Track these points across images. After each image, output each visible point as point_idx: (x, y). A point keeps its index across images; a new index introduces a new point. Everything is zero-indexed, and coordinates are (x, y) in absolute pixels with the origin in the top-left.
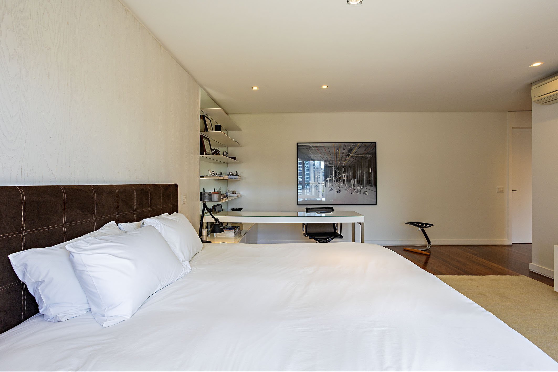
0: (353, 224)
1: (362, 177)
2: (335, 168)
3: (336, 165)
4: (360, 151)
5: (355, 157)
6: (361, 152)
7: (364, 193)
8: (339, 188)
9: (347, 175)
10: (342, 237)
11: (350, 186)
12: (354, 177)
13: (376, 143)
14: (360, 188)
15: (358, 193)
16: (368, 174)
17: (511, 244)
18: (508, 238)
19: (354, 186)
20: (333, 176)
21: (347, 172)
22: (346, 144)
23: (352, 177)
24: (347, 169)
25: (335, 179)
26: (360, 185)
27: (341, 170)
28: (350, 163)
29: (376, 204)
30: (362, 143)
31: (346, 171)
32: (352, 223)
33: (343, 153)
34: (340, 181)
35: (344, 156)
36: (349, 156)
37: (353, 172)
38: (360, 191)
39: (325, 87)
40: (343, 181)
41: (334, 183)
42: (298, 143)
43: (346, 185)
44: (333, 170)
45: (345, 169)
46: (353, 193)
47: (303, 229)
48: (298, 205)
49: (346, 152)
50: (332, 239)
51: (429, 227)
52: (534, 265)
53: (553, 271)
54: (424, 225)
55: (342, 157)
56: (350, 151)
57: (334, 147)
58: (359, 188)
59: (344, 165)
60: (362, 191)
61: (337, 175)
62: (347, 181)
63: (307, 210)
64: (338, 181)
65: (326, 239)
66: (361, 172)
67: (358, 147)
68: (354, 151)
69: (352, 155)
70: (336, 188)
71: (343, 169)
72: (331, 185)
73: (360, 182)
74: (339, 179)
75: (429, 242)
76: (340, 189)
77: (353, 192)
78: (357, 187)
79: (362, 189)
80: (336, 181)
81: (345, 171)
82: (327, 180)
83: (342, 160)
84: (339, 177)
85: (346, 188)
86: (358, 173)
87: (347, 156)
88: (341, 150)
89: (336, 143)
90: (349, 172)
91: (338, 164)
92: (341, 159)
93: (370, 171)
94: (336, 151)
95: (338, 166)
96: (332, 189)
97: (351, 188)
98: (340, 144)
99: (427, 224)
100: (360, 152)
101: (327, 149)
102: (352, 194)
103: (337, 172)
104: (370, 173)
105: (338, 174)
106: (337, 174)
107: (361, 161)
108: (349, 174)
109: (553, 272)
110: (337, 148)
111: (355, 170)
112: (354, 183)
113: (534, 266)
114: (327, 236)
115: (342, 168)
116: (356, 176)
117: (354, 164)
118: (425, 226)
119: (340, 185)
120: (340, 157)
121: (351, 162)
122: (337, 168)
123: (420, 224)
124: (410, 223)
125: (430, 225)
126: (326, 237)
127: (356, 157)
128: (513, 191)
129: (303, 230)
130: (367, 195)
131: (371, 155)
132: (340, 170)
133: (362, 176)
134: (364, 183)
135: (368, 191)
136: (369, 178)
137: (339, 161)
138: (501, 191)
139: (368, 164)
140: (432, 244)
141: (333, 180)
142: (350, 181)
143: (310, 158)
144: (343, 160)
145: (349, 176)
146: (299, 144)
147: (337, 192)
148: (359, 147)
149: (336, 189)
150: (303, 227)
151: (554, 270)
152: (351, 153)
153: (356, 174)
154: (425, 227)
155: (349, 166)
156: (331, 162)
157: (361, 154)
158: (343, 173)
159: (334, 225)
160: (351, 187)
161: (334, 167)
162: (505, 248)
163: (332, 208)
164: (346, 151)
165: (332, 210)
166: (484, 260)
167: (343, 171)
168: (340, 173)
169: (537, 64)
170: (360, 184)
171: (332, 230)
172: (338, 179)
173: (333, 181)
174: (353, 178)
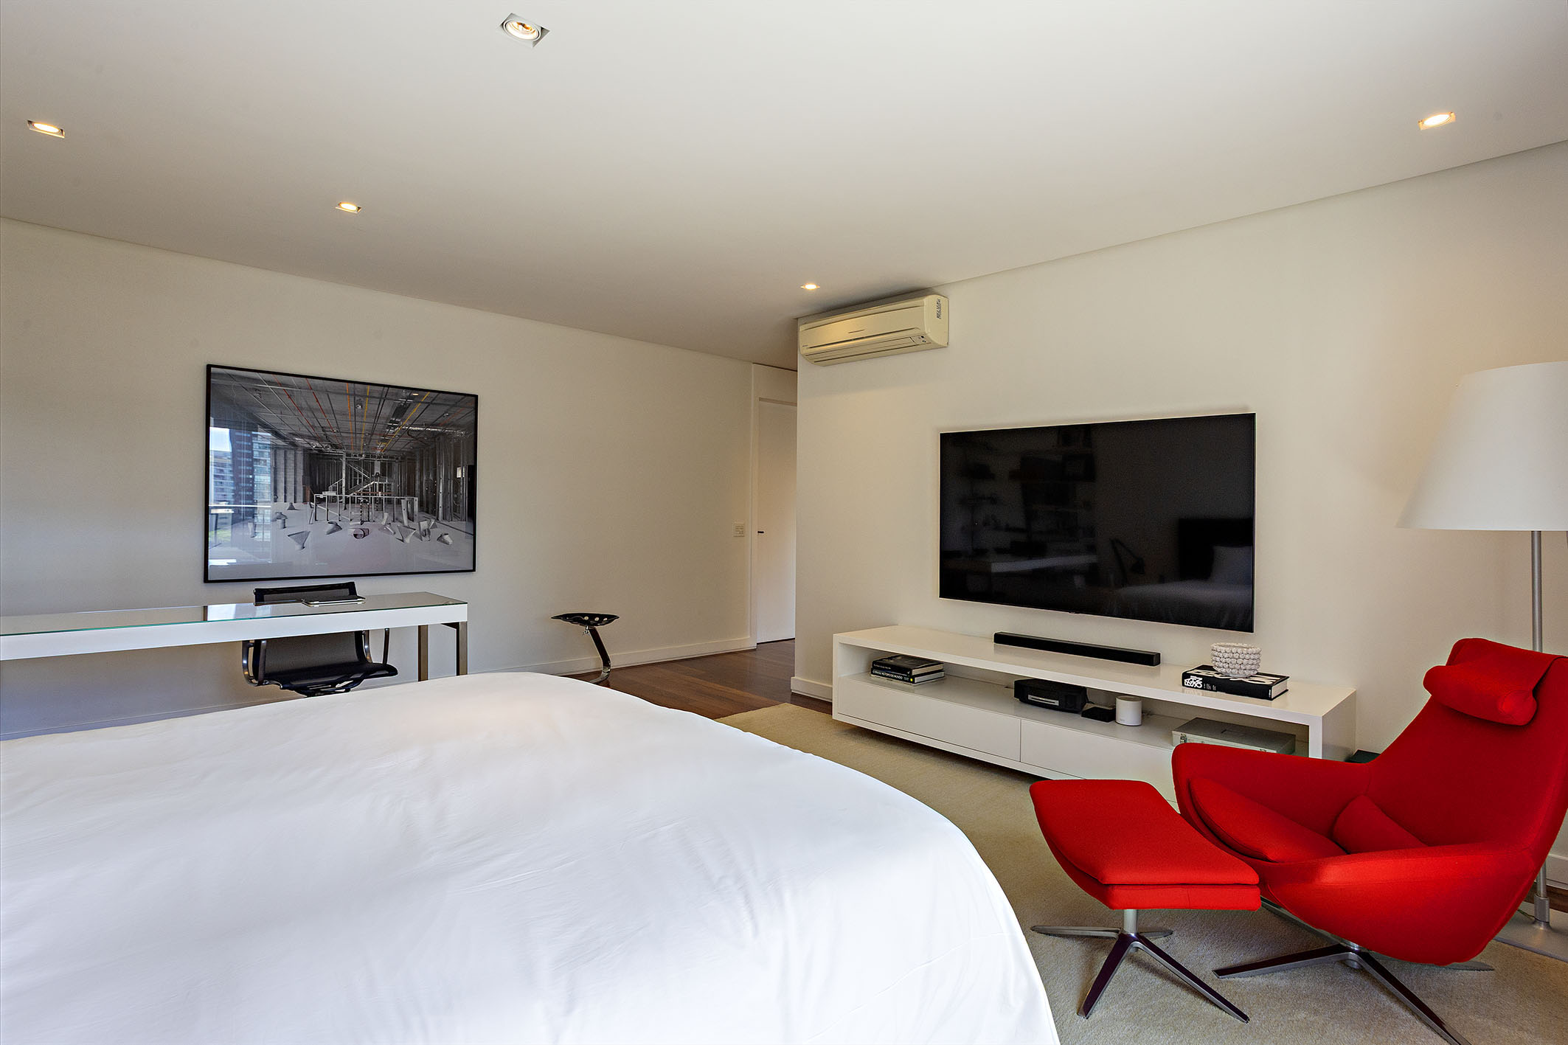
0: (422, 631)
1: (435, 492)
2: (348, 462)
3: (351, 452)
4: (430, 416)
5: (416, 431)
6: (435, 419)
7: (440, 538)
8: (362, 522)
9: (388, 485)
10: (392, 671)
11: (397, 519)
12: (410, 492)
13: (476, 397)
14: (429, 525)
15: (423, 538)
16: (451, 484)
17: (754, 645)
18: (751, 635)
19: (411, 518)
20: (344, 485)
21: (390, 476)
22: (386, 388)
23: (405, 490)
24: (390, 464)
25: (348, 496)
26: (428, 515)
27: (368, 467)
28: (399, 449)
29: (474, 570)
30: (436, 394)
31: (386, 470)
32: (419, 627)
33: (377, 417)
34: (364, 501)
35: (379, 427)
36: (395, 427)
37: (409, 478)
38: (426, 533)
39: (349, 207)
40: (375, 503)
41: (345, 509)
42: (209, 367)
43: (386, 515)
44: (344, 467)
45: (383, 465)
46: (407, 540)
47: (245, 662)
48: (206, 580)
49: (387, 414)
50: (358, 681)
51: (609, 622)
52: (797, 680)
53: (830, 686)
54: (597, 619)
55: (374, 428)
56: (400, 411)
57: (349, 395)
58: (424, 525)
59: (381, 455)
60: (436, 533)
61: (355, 485)
62: (389, 501)
63: (261, 597)
64: (359, 502)
65: (334, 684)
66: (431, 478)
67: (422, 403)
68: (413, 413)
69: (405, 424)
70: (351, 523)
71: (375, 467)
72: (334, 513)
73: (429, 507)
74: (364, 494)
75: (606, 661)
76: (366, 525)
77: (407, 536)
78: (419, 523)
79: (434, 526)
80: (353, 502)
81: (383, 474)
82: (321, 496)
83: (374, 437)
84: (363, 491)
85: (384, 523)
86: (421, 480)
87: (389, 427)
88: (371, 406)
89: (356, 385)
90: (394, 476)
91: (359, 450)
92: (372, 434)
93: (459, 475)
94: (355, 408)
95: (361, 455)
96: (338, 528)
97: (399, 524)
98: (368, 387)
99: (602, 617)
100: (430, 420)
101: (323, 398)
102: (403, 541)
103: (355, 472)
104: (457, 481)
105: (360, 480)
106: (355, 480)
107: (434, 446)
108: (395, 481)
109: (832, 688)
110: (357, 398)
111: (415, 470)
112: (410, 511)
113: (799, 683)
114: (337, 675)
115: (373, 463)
116: (417, 489)
117: (410, 452)
118: (598, 622)
119: (365, 514)
120: (366, 427)
121: (402, 445)
122: (358, 463)
123: (586, 618)
124: (565, 617)
125: (611, 618)
126: (334, 679)
127: (419, 431)
128: (759, 532)
129: (246, 667)
130: (447, 543)
131: (462, 431)
132: (366, 469)
133: (434, 489)
134: (440, 509)
135: (453, 533)
136: (455, 496)
137: (365, 438)
138: (741, 532)
139: (452, 456)
140: (614, 664)
141: (341, 498)
142: (399, 502)
143: (261, 421)
144: (378, 437)
145: (395, 488)
146: (213, 370)
147: (355, 536)
148: (429, 404)
149: (351, 528)
150: (246, 655)
151: (832, 684)
152: (403, 420)
153: (418, 483)
154: (600, 622)
155: (397, 459)
156: (335, 441)
157: (433, 425)
158: (376, 477)
159: (359, 638)
160: (402, 522)
161: (345, 456)
162: (746, 654)
163: (351, 587)
164: (387, 410)
165: (351, 591)
166: (719, 686)
167: (377, 470)
168: (364, 478)
169: (811, 287)
170: (427, 512)
171: (352, 655)
172: (360, 494)
173: (343, 500)
174: (409, 495)
